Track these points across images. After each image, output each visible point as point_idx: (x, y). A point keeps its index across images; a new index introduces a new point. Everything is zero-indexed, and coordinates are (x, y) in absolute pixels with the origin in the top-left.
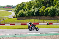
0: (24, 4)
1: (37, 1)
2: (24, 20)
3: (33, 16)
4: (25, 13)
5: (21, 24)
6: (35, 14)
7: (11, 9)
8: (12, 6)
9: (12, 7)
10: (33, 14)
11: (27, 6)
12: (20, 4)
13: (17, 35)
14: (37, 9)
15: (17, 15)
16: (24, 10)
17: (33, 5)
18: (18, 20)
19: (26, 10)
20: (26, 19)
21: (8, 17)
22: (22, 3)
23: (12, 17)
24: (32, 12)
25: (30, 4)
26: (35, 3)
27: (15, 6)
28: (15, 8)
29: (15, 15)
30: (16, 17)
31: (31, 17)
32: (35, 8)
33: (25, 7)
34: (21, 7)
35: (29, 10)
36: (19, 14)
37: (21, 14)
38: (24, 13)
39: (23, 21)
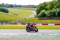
0: (46, 4)
1: (59, 1)
2: (46, 20)
3: (54, 16)
4: (47, 13)
5: (43, 24)
6: (56, 14)
7: (33, 9)
8: (34, 5)
9: (34, 7)
10: (55, 14)
11: (49, 6)
12: (42, 4)
13: (38, 36)
14: (59, 9)
15: (39, 15)
16: (46, 10)
17: (55, 5)
18: (39, 20)
19: (48, 10)
20: (48, 19)
21: (29, 16)
22: (44, 3)
23: (33, 17)
24: (54, 12)
25: (52, 4)
26: (57, 3)
27: (37, 6)
28: (36, 8)
29: (37, 15)
30: (37, 17)
31: (53, 17)
32: (57, 8)
33: (47, 7)
34: (43, 7)
35: (51, 10)
36: (41, 14)
37: (43, 14)
38: (45, 13)
39: (44, 21)
